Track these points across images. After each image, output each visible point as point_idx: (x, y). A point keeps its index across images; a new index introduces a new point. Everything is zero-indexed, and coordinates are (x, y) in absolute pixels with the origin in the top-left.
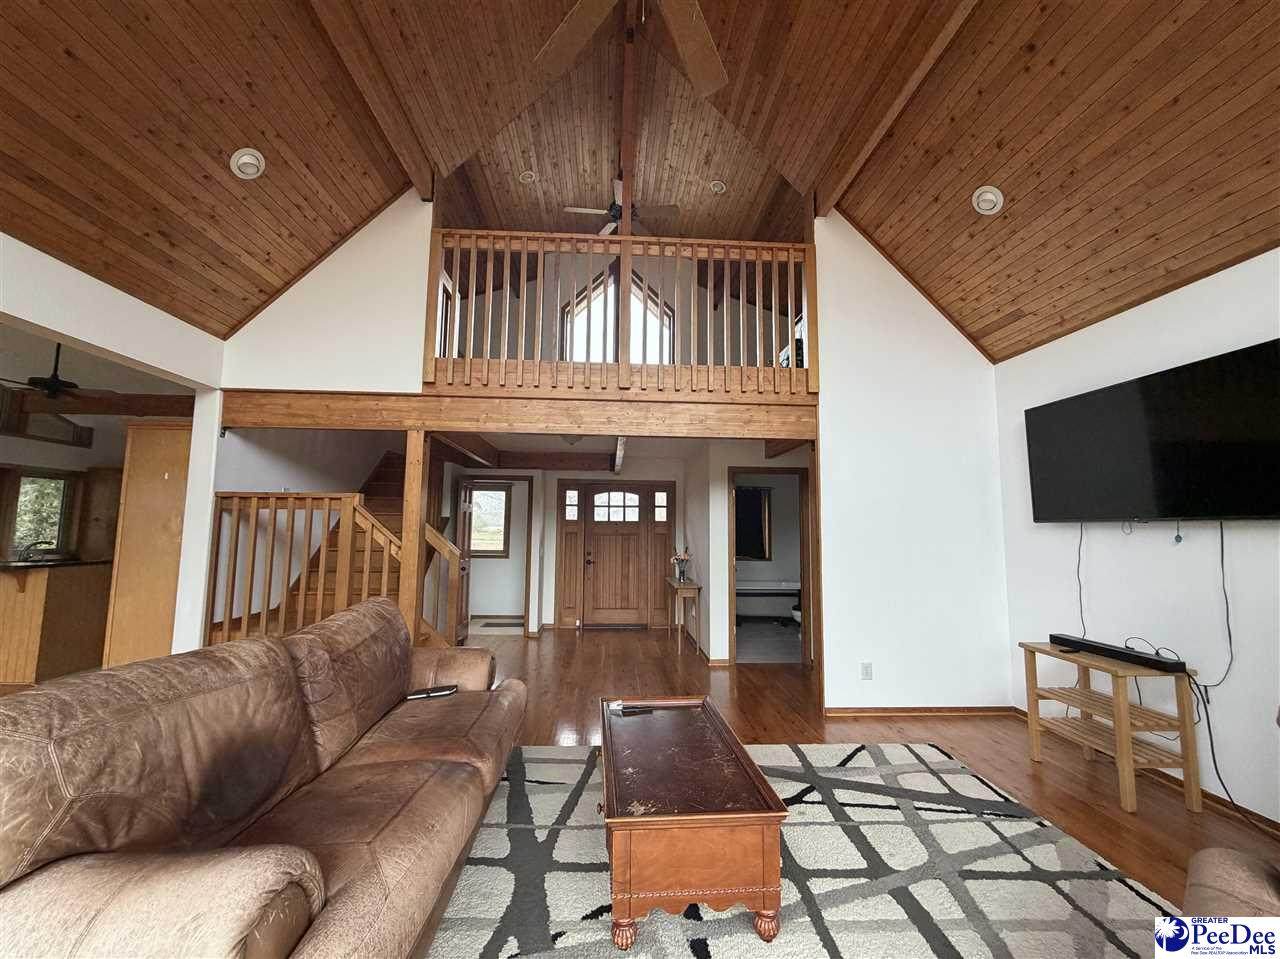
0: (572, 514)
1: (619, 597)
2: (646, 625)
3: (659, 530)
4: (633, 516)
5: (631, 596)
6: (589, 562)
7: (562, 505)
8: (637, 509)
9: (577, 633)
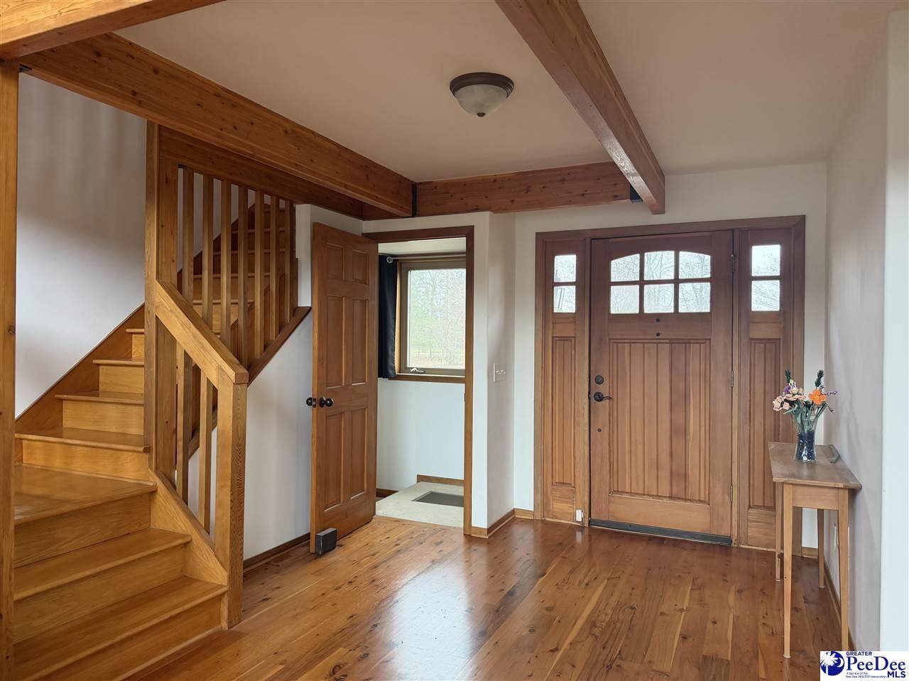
0: (565, 301)
1: (665, 474)
2: (729, 540)
3: (761, 332)
4: (697, 300)
5: (693, 473)
6: (599, 397)
7: (546, 283)
8: (707, 286)
9: (579, 537)
